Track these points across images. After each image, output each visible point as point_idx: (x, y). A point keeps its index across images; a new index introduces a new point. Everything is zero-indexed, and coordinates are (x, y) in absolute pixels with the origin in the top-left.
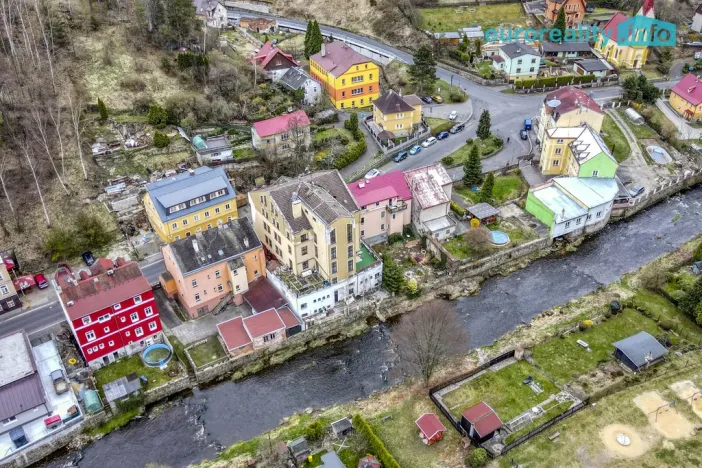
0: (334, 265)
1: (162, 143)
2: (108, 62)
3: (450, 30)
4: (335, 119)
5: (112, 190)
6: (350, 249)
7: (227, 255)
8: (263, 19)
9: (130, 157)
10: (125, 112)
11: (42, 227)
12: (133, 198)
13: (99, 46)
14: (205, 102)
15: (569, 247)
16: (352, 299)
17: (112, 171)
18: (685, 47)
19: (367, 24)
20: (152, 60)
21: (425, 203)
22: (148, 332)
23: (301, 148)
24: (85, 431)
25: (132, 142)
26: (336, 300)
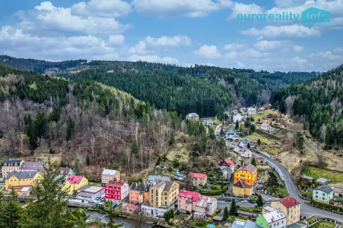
16: (156, 216)
21: (198, 204)
22: (118, 199)
23: (200, 185)
24: (92, 208)
25: (165, 168)
26: (152, 213)
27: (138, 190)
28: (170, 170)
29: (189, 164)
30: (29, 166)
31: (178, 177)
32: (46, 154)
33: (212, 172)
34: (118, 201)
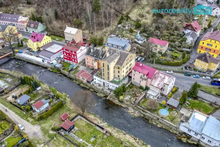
5: (112, 36)
9: (123, 31)
16: (107, 88)
17: (117, 32)
22: (75, 62)
23: (160, 53)
24: (51, 68)
25: (127, 28)
26: (104, 85)
27: (93, 56)
28: (131, 31)
29: (151, 27)
30: (6, 18)
31: (138, 40)
32: (24, 5)
33: (175, 37)
34: (75, 63)
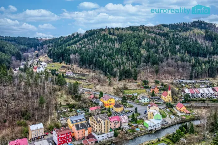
0: (105, 129)
1: (71, 111)
2: (62, 96)
3: (130, 94)
4: (105, 109)
5: (61, 119)
6: (108, 126)
7: (85, 128)
8: (90, 92)
9: (65, 113)
10: (64, 105)
11: (48, 125)
12: (65, 121)
13: (60, 94)
14: (80, 104)
15: (152, 132)
16: (108, 138)
17: (61, 116)
18: (180, 98)
19: (113, 93)
20: (70, 97)
21: (123, 122)
25: (65, 111)
26: (105, 138)
27: (83, 128)
